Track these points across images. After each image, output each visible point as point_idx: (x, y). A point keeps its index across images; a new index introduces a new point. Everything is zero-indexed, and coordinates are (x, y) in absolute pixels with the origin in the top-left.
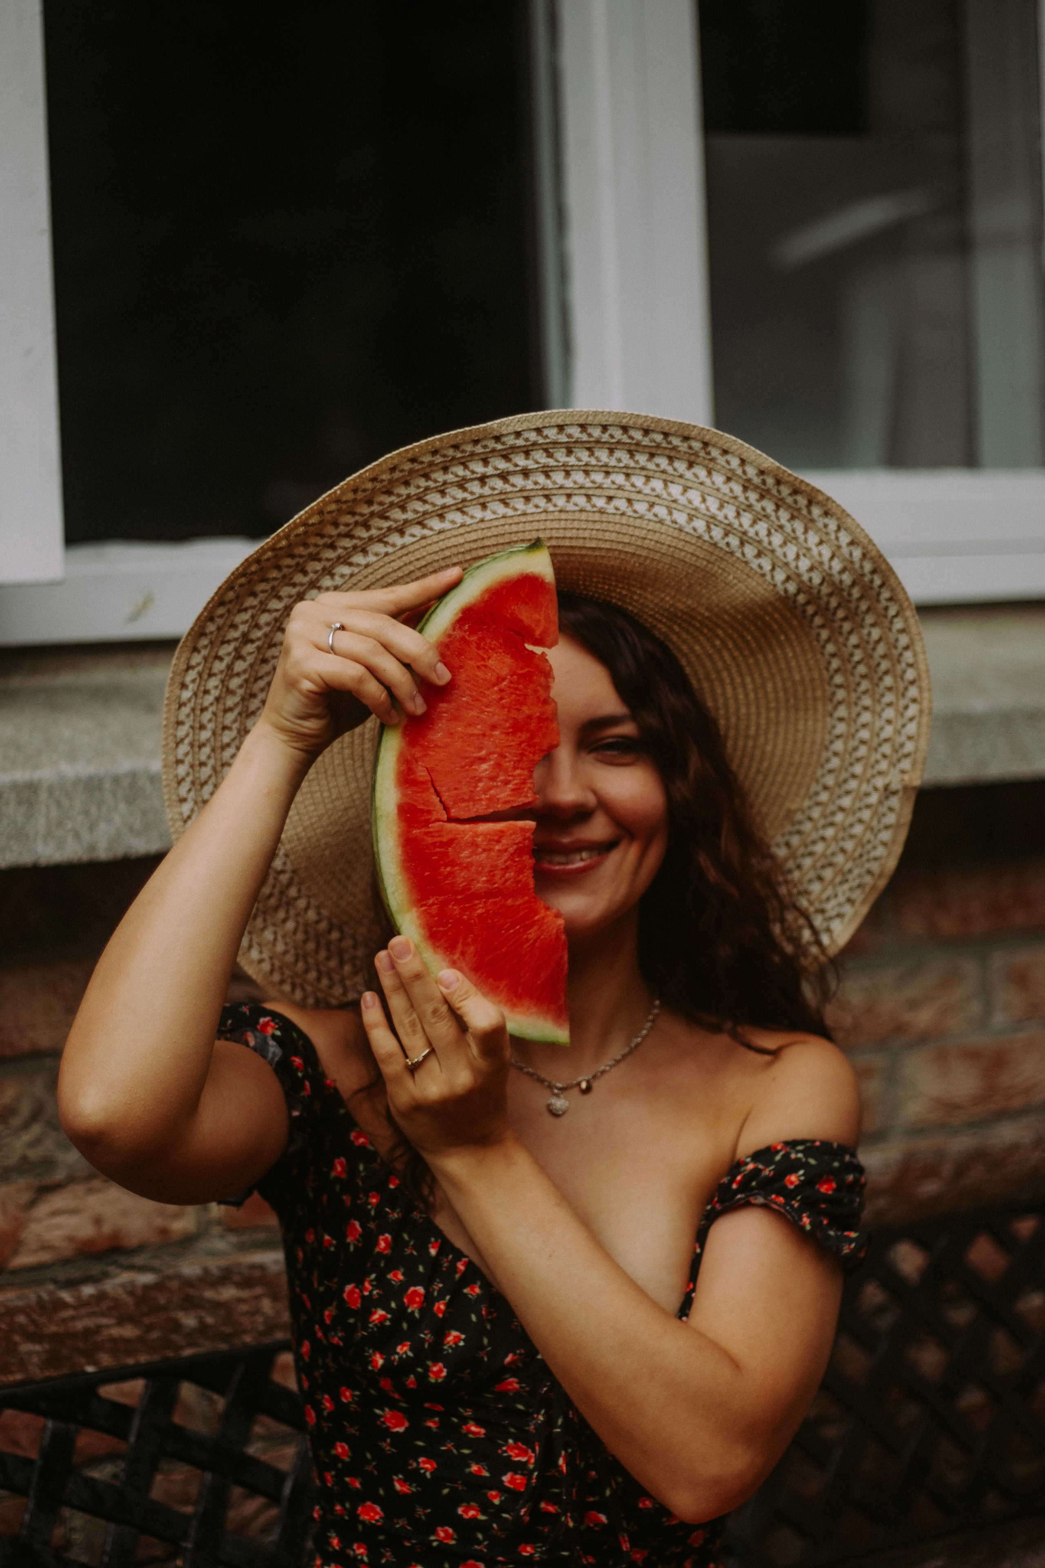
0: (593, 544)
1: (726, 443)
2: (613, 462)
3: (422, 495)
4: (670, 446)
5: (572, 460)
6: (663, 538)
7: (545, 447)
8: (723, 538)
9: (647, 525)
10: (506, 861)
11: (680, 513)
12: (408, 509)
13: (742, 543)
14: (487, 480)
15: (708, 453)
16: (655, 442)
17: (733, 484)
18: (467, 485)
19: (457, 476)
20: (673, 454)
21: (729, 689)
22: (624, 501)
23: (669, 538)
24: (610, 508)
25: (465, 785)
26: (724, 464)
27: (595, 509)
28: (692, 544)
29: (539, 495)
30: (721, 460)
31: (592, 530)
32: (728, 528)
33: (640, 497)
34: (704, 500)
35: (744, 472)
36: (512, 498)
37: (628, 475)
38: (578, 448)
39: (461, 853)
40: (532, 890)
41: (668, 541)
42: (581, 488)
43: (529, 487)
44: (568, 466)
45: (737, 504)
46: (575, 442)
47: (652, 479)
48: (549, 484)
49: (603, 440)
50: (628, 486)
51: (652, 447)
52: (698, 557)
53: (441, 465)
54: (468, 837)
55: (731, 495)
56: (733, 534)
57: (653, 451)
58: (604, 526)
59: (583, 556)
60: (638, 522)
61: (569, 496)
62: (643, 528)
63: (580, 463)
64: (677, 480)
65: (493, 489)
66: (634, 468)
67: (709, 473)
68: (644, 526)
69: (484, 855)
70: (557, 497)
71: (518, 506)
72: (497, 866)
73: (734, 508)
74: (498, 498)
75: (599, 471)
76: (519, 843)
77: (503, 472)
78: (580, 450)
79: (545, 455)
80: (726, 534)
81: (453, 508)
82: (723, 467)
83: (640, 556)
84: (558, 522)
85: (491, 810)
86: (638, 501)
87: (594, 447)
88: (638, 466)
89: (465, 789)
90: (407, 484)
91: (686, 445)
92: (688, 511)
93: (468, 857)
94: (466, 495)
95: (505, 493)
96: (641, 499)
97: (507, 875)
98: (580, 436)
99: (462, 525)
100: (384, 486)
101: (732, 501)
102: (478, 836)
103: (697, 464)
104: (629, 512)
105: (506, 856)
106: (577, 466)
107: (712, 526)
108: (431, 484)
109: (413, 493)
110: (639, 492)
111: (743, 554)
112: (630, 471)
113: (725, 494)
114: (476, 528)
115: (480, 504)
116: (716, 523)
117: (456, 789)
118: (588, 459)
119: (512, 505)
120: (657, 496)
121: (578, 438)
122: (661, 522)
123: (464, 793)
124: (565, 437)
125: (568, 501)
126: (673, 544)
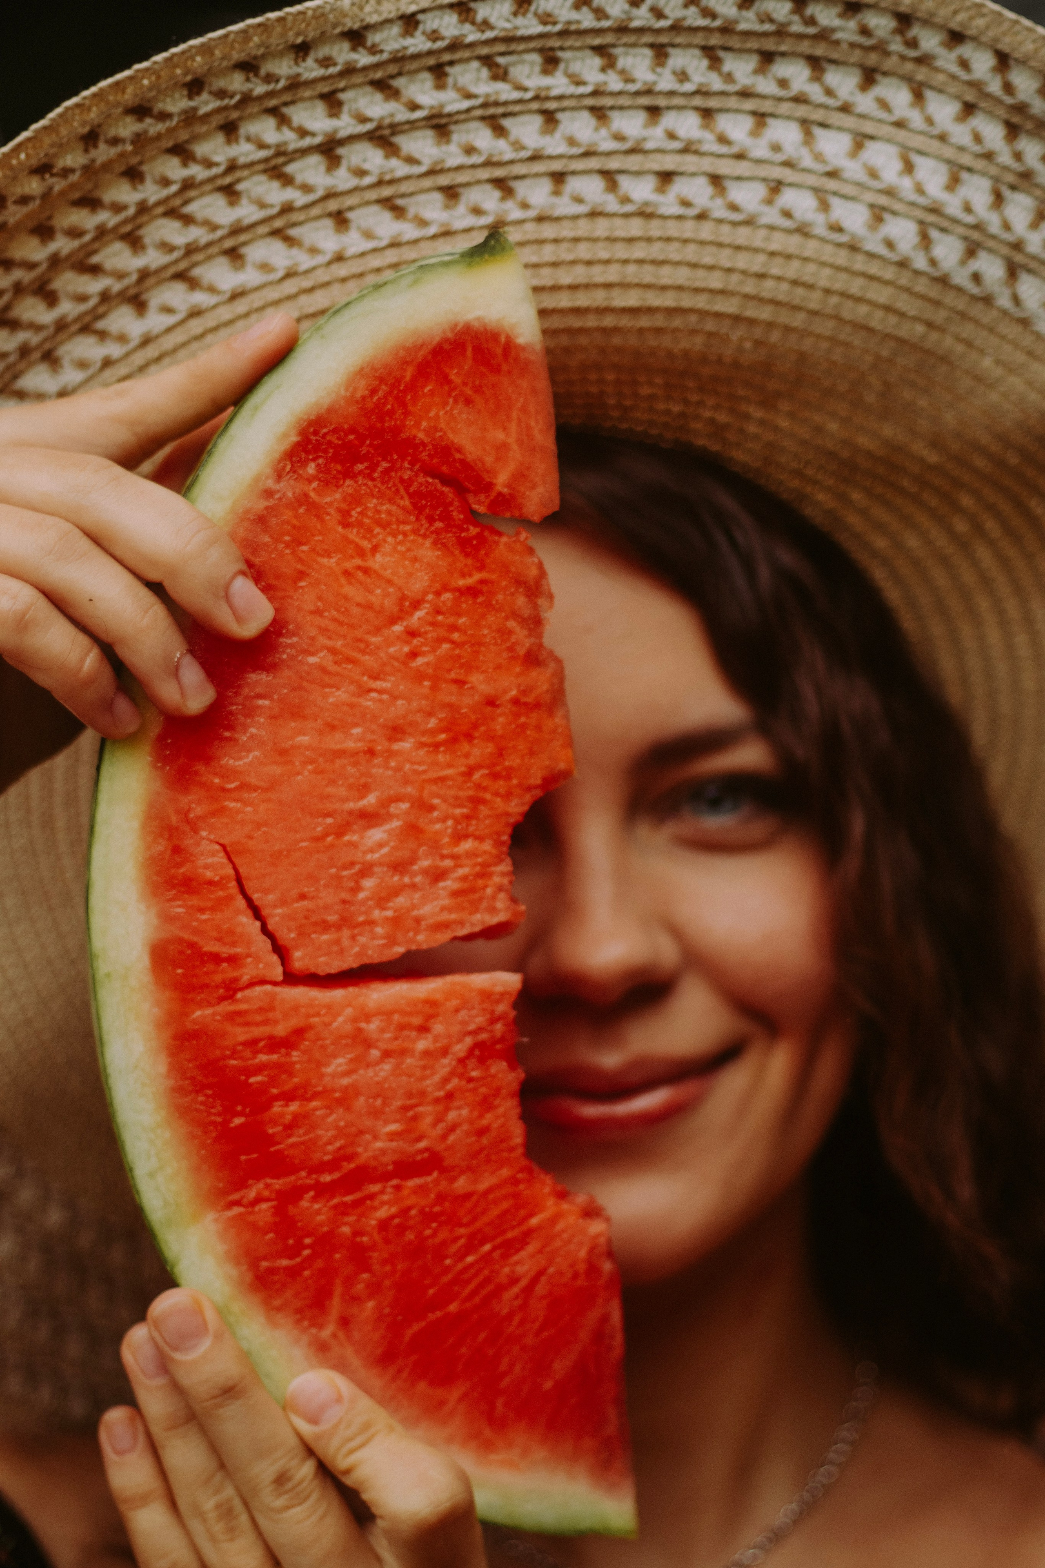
0: (632, 299)
1: (955, 13)
2: (666, 82)
3: (177, 202)
4: (811, 30)
5: (558, 84)
6: (809, 272)
7: (484, 51)
8: (963, 262)
9: (767, 239)
10: (446, 1080)
11: (850, 205)
12: (147, 240)
13: (1013, 271)
14: (341, 151)
15: (913, 44)
16: (771, 21)
17: (980, 123)
18: (290, 169)
19: (262, 146)
20: (820, 50)
21: (994, 636)
22: (703, 181)
23: (827, 271)
24: (668, 204)
25: (326, 886)
26: (955, 69)
27: (629, 208)
28: (887, 283)
29: (478, 182)
30: (947, 60)
31: (626, 262)
32: (975, 235)
33: (742, 168)
34: (909, 168)
35: (1008, 88)
36: (411, 194)
37: (707, 114)
38: (571, 48)
39: (328, 1065)
40: (520, 1151)
41: (824, 276)
42: (588, 154)
43: (451, 162)
44: (547, 98)
45: (993, 171)
46: (564, 33)
47: (770, 121)
48: (502, 149)
49: (636, 24)
50: (710, 144)
51: (765, 34)
52: (902, 315)
53: (218, 120)
54: (341, 1023)
55: (977, 149)
56: (990, 250)
57: (769, 45)
58: (656, 251)
59: (605, 331)
60: (742, 236)
61: (558, 178)
62: (756, 250)
63: (581, 90)
64: (837, 118)
65: (361, 173)
66: (723, 94)
67: (918, 96)
68: (758, 243)
69: (387, 1067)
70: (527, 182)
71: (428, 214)
72: (422, 1094)
73: (985, 184)
74: (373, 195)
75: (630, 107)
76: (480, 1029)
77: (379, 127)
78: (579, 54)
79: (485, 72)
80: (971, 252)
81: (263, 229)
82: (953, 77)
83: (752, 322)
84: (535, 247)
85: (400, 950)
86: (739, 178)
87: (614, 46)
88: (731, 88)
89: (328, 897)
90: (134, 175)
91: (852, 24)
92: (870, 197)
93: (348, 1073)
94: (291, 195)
95: (391, 182)
96: (747, 174)
97: (452, 1116)
98: (574, 15)
99: (290, 274)
100: (73, 187)
101: (980, 164)
102: (368, 1017)
103: (885, 74)
104: (719, 210)
105: (445, 1065)
106: (572, 96)
107: (934, 234)
108: (196, 171)
109: (152, 200)
110: (740, 156)
111: (1016, 300)
112: (712, 103)
113: (961, 149)
114: (326, 278)
115: (330, 215)
116: (945, 224)
117: (303, 897)
118: (601, 77)
119: (411, 212)
120: (788, 164)
121: (569, 23)
122: (803, 230)
123: (327, 908)
124: (535, 21)
125: (557, 193)
126: (837, 286)
